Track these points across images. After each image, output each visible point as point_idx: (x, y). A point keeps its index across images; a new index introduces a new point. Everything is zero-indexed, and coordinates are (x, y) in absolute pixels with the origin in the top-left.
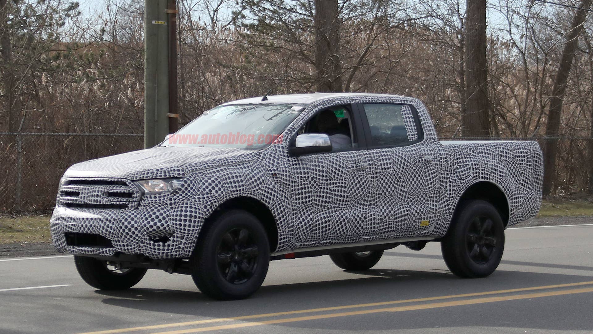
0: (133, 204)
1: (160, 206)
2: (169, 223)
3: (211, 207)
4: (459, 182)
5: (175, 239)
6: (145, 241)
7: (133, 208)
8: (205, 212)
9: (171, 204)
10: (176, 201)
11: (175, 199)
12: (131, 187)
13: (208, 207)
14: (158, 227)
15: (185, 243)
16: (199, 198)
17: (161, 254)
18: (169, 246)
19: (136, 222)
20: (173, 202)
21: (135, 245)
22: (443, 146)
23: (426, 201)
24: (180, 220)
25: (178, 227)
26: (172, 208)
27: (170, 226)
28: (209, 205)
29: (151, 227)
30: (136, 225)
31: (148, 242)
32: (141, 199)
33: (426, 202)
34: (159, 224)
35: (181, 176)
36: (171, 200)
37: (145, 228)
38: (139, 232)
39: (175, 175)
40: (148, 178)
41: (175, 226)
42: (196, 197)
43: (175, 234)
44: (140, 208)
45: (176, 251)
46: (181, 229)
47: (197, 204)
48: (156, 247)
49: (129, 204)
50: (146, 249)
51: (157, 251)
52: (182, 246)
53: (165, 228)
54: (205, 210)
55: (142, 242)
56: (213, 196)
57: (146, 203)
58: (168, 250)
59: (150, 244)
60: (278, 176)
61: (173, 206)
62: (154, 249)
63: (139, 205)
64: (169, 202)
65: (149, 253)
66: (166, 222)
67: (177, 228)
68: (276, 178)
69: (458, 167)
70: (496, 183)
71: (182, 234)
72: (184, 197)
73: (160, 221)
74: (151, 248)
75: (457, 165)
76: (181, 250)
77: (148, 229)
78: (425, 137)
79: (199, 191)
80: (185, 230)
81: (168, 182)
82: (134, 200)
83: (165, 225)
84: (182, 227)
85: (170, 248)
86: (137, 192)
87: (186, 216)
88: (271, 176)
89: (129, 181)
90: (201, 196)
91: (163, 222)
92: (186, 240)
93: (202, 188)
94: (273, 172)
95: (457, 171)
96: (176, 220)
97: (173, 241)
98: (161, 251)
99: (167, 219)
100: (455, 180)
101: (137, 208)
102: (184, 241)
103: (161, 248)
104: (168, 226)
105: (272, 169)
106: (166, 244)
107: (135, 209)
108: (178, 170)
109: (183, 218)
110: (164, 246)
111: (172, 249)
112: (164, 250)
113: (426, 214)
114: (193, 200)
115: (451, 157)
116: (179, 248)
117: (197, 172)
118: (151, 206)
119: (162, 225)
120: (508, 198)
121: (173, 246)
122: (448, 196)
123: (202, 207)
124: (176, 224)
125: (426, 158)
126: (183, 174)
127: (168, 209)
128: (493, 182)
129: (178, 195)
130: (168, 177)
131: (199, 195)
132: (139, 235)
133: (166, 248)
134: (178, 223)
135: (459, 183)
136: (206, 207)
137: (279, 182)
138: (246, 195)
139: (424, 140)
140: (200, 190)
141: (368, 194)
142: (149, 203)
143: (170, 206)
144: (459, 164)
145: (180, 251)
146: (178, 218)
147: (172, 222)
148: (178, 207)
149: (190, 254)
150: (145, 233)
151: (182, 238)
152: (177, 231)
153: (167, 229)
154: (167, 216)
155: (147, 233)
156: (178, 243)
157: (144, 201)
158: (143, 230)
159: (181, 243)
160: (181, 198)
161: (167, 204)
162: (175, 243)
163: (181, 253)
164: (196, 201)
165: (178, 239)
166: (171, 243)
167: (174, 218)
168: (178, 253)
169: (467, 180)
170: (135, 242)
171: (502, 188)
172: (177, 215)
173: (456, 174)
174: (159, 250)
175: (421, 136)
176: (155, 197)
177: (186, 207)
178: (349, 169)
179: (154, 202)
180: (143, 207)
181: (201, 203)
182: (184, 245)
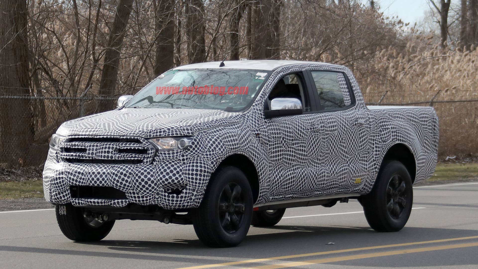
0: (148, 160)
1: (173, 162)
2: (182, 177)
3: (216, 163)
4: (383, 144)
5: (188, 191)
6: (161, 193)
7: (148, 163)
8: (212, 167)
9: (183, 160)
10: (188, 157)
11: (187, 156)
12: (145, 145)
13: (215, 163)
14: (173, 181)
15: (196, 195)
16: (207, 155)
17: (174, 205)
18: (182, 197)
19: (152, 176)
20: (185, 157)
21: (150, 196)
22: (370, 111)
23: (360, 160)
24: (192, 174)
25: (191, 180)
26: (184, 163)
27: (184, 180)
28: (215, 161)
29: (167, 180)
30: (152, 179)
31: (163, 194)
32: (156, 155)
33: (359, 162)
34: (174, 178)
35: (191, 134)
36: (183, 156)
37: (161, 181)
38: (155, 184)
39: (185, 134)
40: (162, 136)
41: (188, 179)
42: (205, 154)
43: (188, 187)
44: (155, 163)
45: (188, 202)
46: (192, 182)
47: (206, 160)
48: (171, 199)
49: (144, 160)
50: (161, 200)
51: (171, 202)
52: (193, 198)
53: (179, 181)
54: (212, 165)
55: (158, 194)
56: (218, 153)
57: (160, 159)
58: (181, 201)
59: (165, 196)
60: (260, 136)
61: (185, 161)
62: (169, 200)
63: (154, 160)
64: (181, 158)
65: (163, 204)
66: (180, 176)
67: (189, 181)
68: (259, 137)
69: (382, 130)
70: (408, 145)
71: (194, 187)
72: (194, 153)
73: (174, 175)
74: (165, 199)
75: (380, 128)
76: (192, 201)
77: (163, 182)
78: (357, 102)
79: (206, 148)
80: (196, 183)
81: (178, 140)
82: (149, 156)
83: (180, 179)
84: (194, 181)
86: (152, 149)
87: (197, 170)
88: (255, 136)
89: (143, 139)
90: (208, 153)
91: (177, 176)
92: (197, 192)
93: (208, 146)
94: (256, 132)
95: (381, 133)
96: (189, 174)
97: (186, 193)
98: (175, 202)
99: (181, 173)
100: (380, 142)
101: (152, 163)
102: (195, 193)
103: (175, 199)
104: (182, 179)
105: (255, 130)
106: (180, 196)
107: (150, 164)
108: (187, 129)
109: (194, 172)
110: (177, 197)
111: (184, 200)
112: (177, 201)
113: (357, 173)
114: (202, 156)
115: (377, 121)
116: (191, 199)
117: (202, 131)
118: (166, 161)
119: (177, 179)
120: (416, 159)
121: (185, 197)
122: (375, 156)
123: (210, 162)
124: (189, 178)
125: (360, 121)
126: (192, 133)
127: (180, 164)
128: (406, 144)
129: (189, 152)
130: (179, 135)
132: (156, 187)
133: (179, 199)
134: (191, 176)
135: (382, 145)
136: (212, 163)
137: (261, 141)
138: (240, 152)
139: (356, 105)
140: (207, 148)
141: (320, 154)
142: (163, 159)
143: (182, 162)
144: (382, 128)
145: (191, 202)
146: (191, 172)
147: (185, 176)
148: (190, 163)
149: (199, 205)
150: (161, 185)
151: (194, 190)
152: (190, 184)
153: (181, 182)
154: (181, 170)
155: (163, 186)
156: (190, 195)
157: (159, 157)
158: (159, 183)
159: (193, 195)
160: (192, 155)
161: (180, 160)
162: (187, 195)
163: (192, 204)
164: (204, 157)
165: (190, 191)
166: (184, 195)
167: (187, 172)
168: (189, 204)
169: (388, 142)
170: (151, 194)
171: (412, 150)
172: (189, 170)
173: (380, 137)
174: (173, 201)
175: (353, 102)
176: (169, 154)
177: (197, 163)
178: (307, 131)
179: (168, 158)
180: (157, 163)
181: (209, 159)
182: (195, 197)
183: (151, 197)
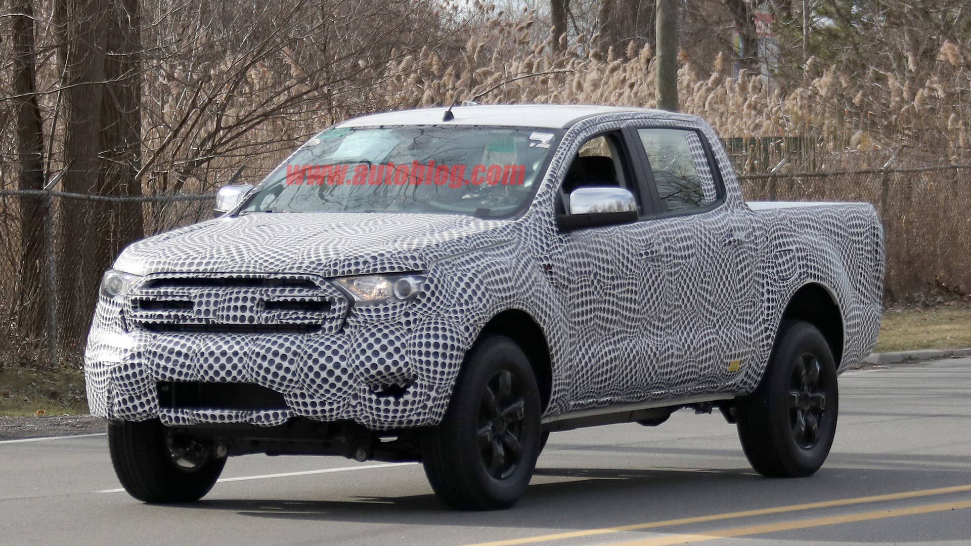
0: (334, 324)
1: (387, 327)
2: (407, 359)
3: (474, 329)
4: (781, 284)
5: (419, 390)
6: (362, 395)
7: (334, 331)
8: (467, 338)
9: (408, 323)
10: (417, 317)
11: (414, 314)
12: (325, 291)
13: (471, 329)
14: (388, 368)
15: (435, 399)
16: (455, 312)
17: (390, 419)
18: (406, 403)
19: (343, 358)
20: (411, 318)
21: (339, 402)
22: (753, 213)
23: (738, 321)
24: (428, 354)
25: (424, 366)
26: (409, 330)
27: (410, 366)
28: (472, 325)
29: (374, 366)
30: (343, 364)
31: (367, 396)
32: (349, 314)
33: (737, 324)
34: (389, 362)
35: (421, 268)
36: (407, 314)
37: (362, 369)
38: (351, 376)
39: (410, 268)
40: (360, 273)
41: (418, 365)
42: (451, 310)
43: (418, 381)
44: (347, 331)
45: (419, 414)
46: (428, 371)
47: (453, 323)
48: (382, 407)
49: (323, 323)
50: (362, 410)
51: (382, 413)
52: (430, 404)
53: (400, 369)
54: (467, 334)
55: (355, 397)
56: (476, 307)
57: (359, 322)
58: (404, 411)
59: (370, 400)
60: (553, 270)
61: (412, 326)
62: (378, 410)
63: (345, 324)
64: (403, 320)
65: (366, 417)
66: (402, 357)
67: (421, 369)
68: (551, 273)
69: (778, 254)
70: (829, 288)
71: (431, 380)
72: (430, 309)
73: (390, 355)
74: (371, 408)
75: (775, 250)
76: (427, 410)
77: (367, 370)
78: (728, 195)
79: (453, 297)
80: (435, 372)
81: (393, 281)
82: (336, 315)
83: (401, 364)
84: (432, 368)
85: (409, 407)
86: (340, 300)
87: (436, 345)
88: (544, 269)
89: (320, 279)
90: (458, 308)
91: (396, 357)
92: (437, 392)
93: (457, 293)
94: (545, 262)
95: (777, 262)
96: (420, 353)
97: (415, 394)
98: (391, 414)
99: (403, 352)
100: (775, 280)
101: (342, 331)
102: (433, 394)
103: (392, 407)
105: (542, 256)
106: (401, 400)
107: (337, 333)
108: (413, 258)
109: (432, 349)
110: (397, 403)
111: (411, 410)
112: (396, 411)
113: (737, 346)
114: (447, 315)
115: (768, 235)
116: (425, 407)
117: (443, 262)
118: (370, 327)
119: (395, 363)
120: (843, 317)
121: (414, 403)
122: (766, 312)
123: (462, 328)
124: (421, 362)
125: (736, 235)
126: (423, 265)
127: (402, 332)
128: (825, 284)
129: (419, 306)
130: (397, 270)
131: (455, 305)
132: (351, 382)
133: (401, 407)
134: (424, 358)
135: (780, 287)
136: (467, 329)
137: (554, 281)
138: (517, 306)
139: (727, 200)
140: (455, 296)
141: (664, 307)
142: (365, 322)
143: (405, 328)
144: (779, 249)
145: (425, 413)
146: (424, 349)
147: (412, 357)
148: (422, 329)
149: (441, 419)
150: (363, 379)
151: (431, 388)
152: (423, 375)
153: (404, 370)
154: (403, 345)
155: (366, 379)
156: (422, 398)
157: (356, 316)
158: (358, 372)
159: (429, 397)
160: (426, 312)
161: (400, 323)
162: (417, 399)
163: (426, 417)
164: (450, 317)
165: (423, 390)
166: (410, 398)
167: (417, 349)
168: (421, 417)
169: (791, 279)
170: (340, 397)
171: (836, 297)
172: (420, 344)
173: (775, 269)
174: (387, 410)
175: (721, 193)
176: (377, 310)
177: (436, 329)
178: (640, 258)
179: (375, 319)
180: (353, 330)
181: (460, 320)
182: (433, 401)
183: (341, 404)
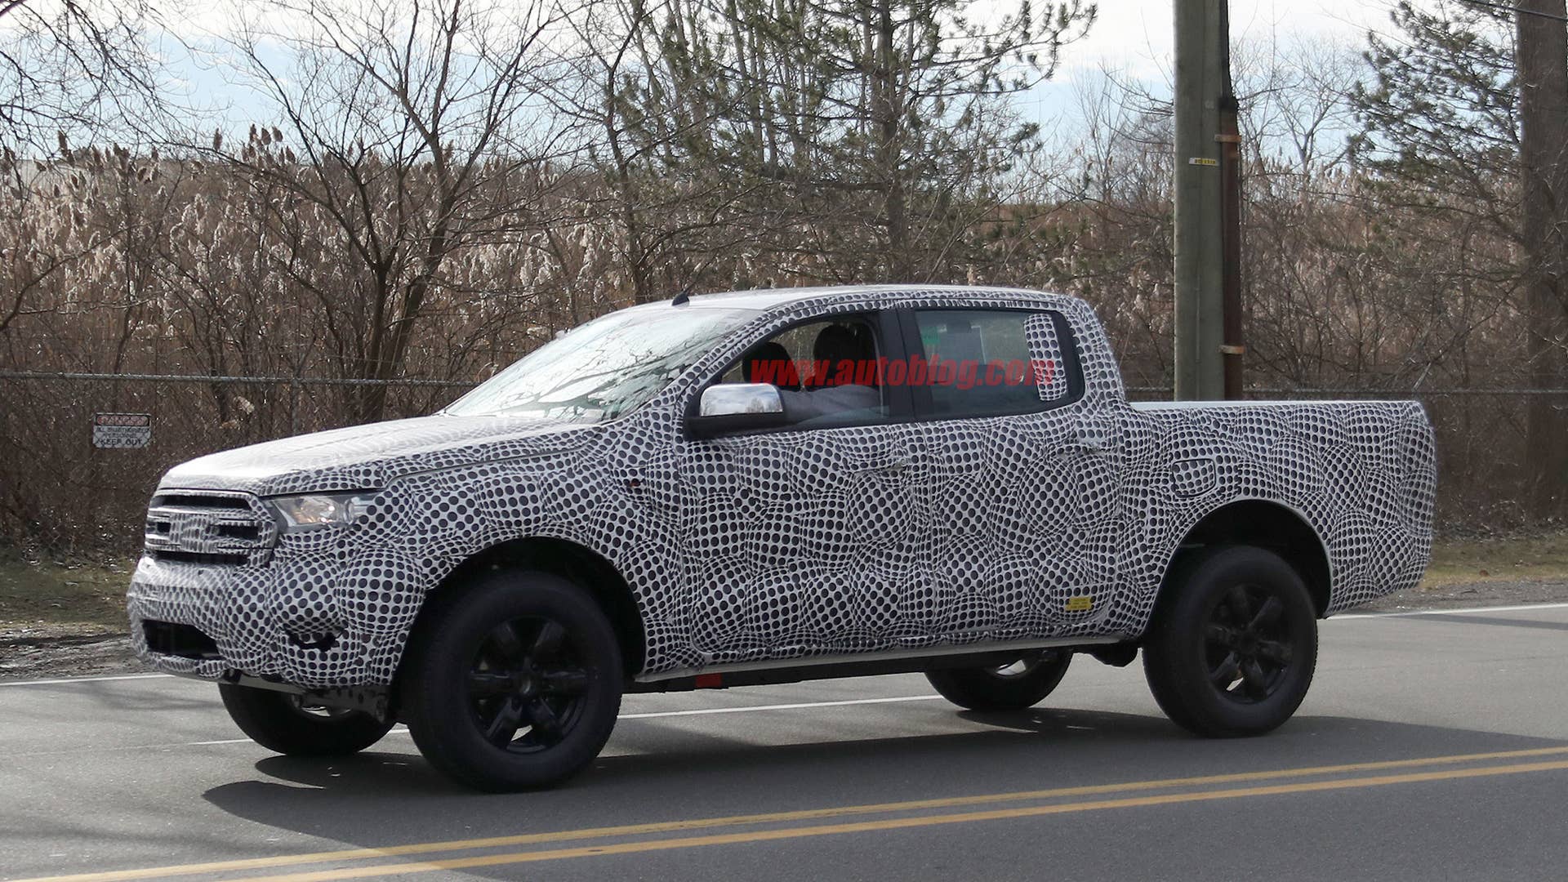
0: (258, 555)
1: (316, 560)
2: (334, 601)
3: (442, 564)
4: (1181, 503)
5: (350, 641)
6: (281, 644)
7: (258, 564)
8: (426, 576)
9: (342, 555)
10: (354, 547)
11: (351, 544)
12: (258, 513)
13: (435, 564)
14: (309, 612)
15: (372, 652)
16: (412, 541)
17: (318, 677)
18: (335, 657)
19: (261, 599)
20: (346, 549)
21: (259, 654)
22: (1140, 414)
23: (1083, 548)
24: (361, 595)
25: (356, 611)
26: (343, 564)
27: (337, 610)
28: (437, 558)
29: (294, 610)
30: (260, 606)
31: (288, 646)
32: (278, 543)
33: (1082, 552)
34: (311, 604)
35: (372, 486)
36: (341, 544)
37: (279, 613)
38: (267, 622)
39: (357, 485)
40: (296, 491)
41: (348, 609)
42: (406, 538)
43: (349, 630)
44: (273, 564)
45: (353, 671)
46: (361, 616)
47: (406, 555)
48: (307, 660)
49: (249, 554)
50: (283, 664)
51: (308, 669)
52: (366, 658)
53: (324, 614)
54: (426, 570)
55: (275, 647)
56: (450, 535)
57: (285, 553)
58: (334, 667)
59: (292, 652)
60: (642, 486)
61: (347, 559)
62: (303, 664)
63: (272, 557)
64: (336, 551)
65: (290, 673)
66: (328, 599)
67: (352, 614)
68: (639, 491)
69: (1180, 464)
70: (1290, 506)
71: (367, 629)
72: (373, 537)
73: (314, 596)
74: (293, 662)
75: (1175, 460)
76: (364, 667)
77: (285, 615)
78: (1088, 392)
79: (413, 522)
80: (371, 618)
81: (340, 501)
82: (261, 544)
83: (326, 607)
84: (366, 612)
85: (339, 662)
86: (268, 525)
87: (375, 584)
88: (624, 487)
89: (255, 498)
90: (418, 536)
91: (321, 598)
92: (375, 643)
93: (423, 517)
94: (630, 477)
95: (1176, 475)
96: (352, 594)
97: (345, 646)
98: (318, 670)
99: (330, 591)
100: (1169, 498)
101: (267, 565)
102: (370, 646)
103: (318, 662)
104: (332, 608)
105: (627, 470)
106: (329, 653)
107: (261, 567)
108: (368, 473)
109: (368, 589)
110: (323, 657)
111: (343, 666)
112: (323, 667)
113: (1081, 580)
114: (397, 546)
115: (1160, 441)
116: (360, 662)
117: (416, 477)
118: (298, 559)
119: (319, 606)
120: (1324, 542)
121: (344, 657)
122: (1149, 537)
123: (420, 562)
124: (351, 605)
125: (1085, 442)
126: (377, 482)
127: (334, 566)
128: (1282, 501)
129: (359, 533)
130: (339, 488)
131: (414, 532)
132: (268, 629)
133: (329, 662)
134: (356, 600)
135: (1178, 505)
136: (427, 563)
137: (645, 501)
138: (546, 532)
139: (1084, 398)
140: (418, 521)
141: (910, 532)
142: (292, 553)
143: (339, 561)
144: (1182, 458)
145: (361, 671)
146: (357, 589)
147: (341, 598)
148: (359, 563)
149: (390, 677)
150: (281, 625)
151: (366, 639)
152: (355, 622)
153: (330, 615)
154: (332, 584)
155: (285, 625)
156: (355, 651)
157: (283, 547)
158: (275, 617)
159: (364, 651)
160: (367, 541)
161: (332, 555)
162: (349, 651)
163: (363, 674)
164: (403, 548)
165: (356, 641)
166: (339, 650)
167: (348, 588)
168: (357, 675)
169: (1202, 496)
170: (259, 647)
171: (1306, 518)
172: (353, 583)
173: (1171, 483)
174: (313, 666)
175: (1073, 390)
176: (307, 539)
177: (378, 563)
178: (853, 471)
179: (303, 549)
180: (279, 563)
181: (417, 552)
182: (371, 655)
183: (261, 656)
